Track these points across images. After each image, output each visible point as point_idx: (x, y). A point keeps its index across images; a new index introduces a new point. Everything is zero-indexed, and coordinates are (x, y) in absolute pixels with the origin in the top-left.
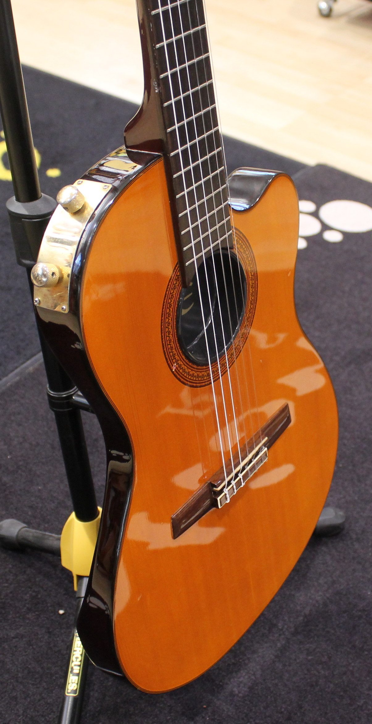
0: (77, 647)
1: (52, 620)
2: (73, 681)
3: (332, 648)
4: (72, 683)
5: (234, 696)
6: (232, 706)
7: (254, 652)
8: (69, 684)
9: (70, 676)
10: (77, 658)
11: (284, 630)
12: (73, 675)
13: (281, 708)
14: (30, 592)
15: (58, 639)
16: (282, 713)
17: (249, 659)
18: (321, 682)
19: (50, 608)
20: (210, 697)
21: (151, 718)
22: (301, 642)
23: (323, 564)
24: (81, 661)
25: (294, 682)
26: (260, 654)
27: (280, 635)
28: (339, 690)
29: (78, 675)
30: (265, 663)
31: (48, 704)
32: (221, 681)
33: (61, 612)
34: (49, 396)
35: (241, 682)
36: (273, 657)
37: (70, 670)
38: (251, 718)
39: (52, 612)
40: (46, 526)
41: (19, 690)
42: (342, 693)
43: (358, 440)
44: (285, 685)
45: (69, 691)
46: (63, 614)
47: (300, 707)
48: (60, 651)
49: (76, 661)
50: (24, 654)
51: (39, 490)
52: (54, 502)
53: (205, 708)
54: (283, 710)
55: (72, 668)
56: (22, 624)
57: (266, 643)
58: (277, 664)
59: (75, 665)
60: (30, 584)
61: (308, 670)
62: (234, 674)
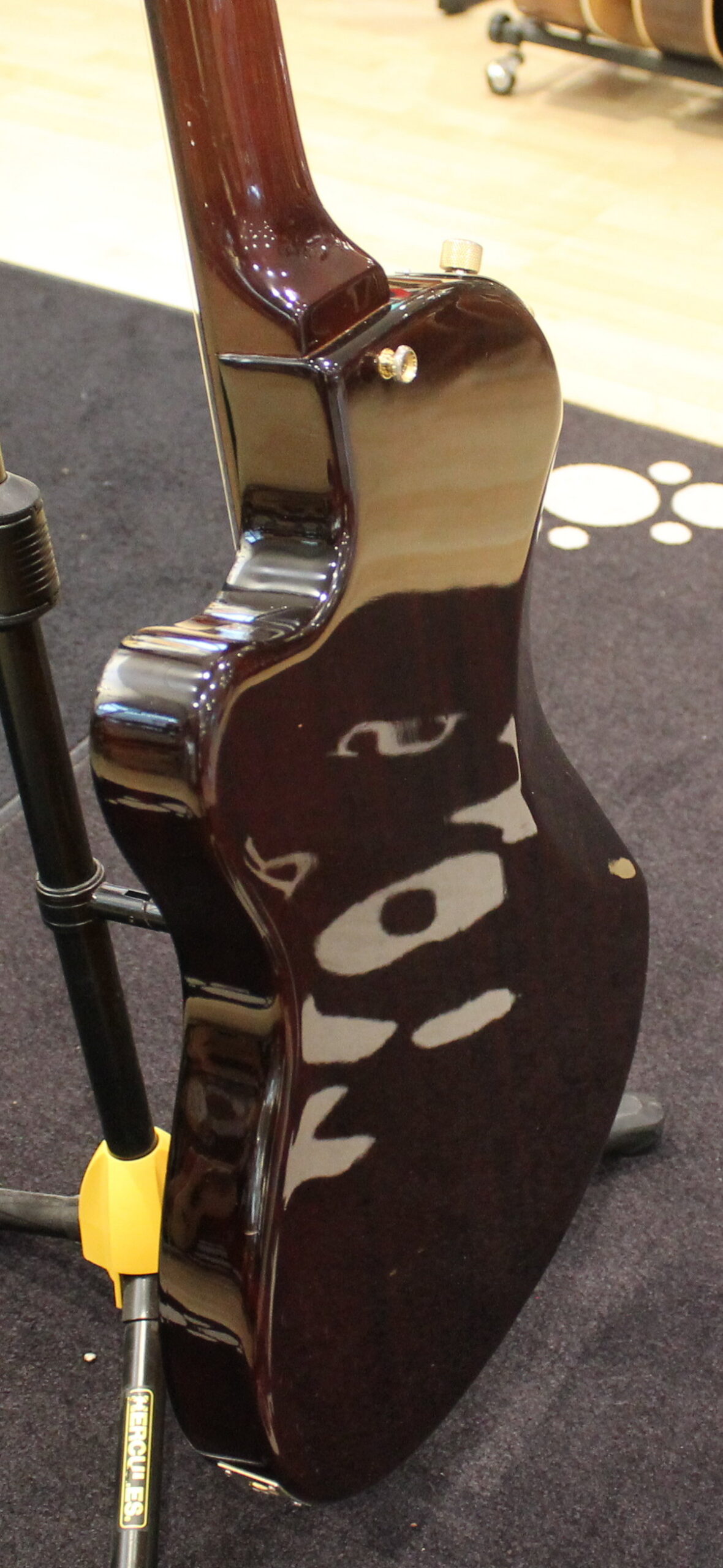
0: (136, 1425)
1: (72, 1375)
2: (134, 1498)
3: (664, 1379)
4: (133, 1501)
5: (473, 1497)
6: (471, 1518)
7: (505, 1402)
8: (125, 1503)
9: (125, 1487)
10: (137, 1448)
11: (562, 1351)
12: (132, 1486)
13: (574, 1511)
14: (19, 1322)
15: (89, 1414)
16: (575, 1522)
17: (494, 1418)
18: (651, 1449)
19: (64, 1351)
20: (424, 1504)
21: (304, 1559)
22: (600, 1374)
23: (626, 1208)
24: (146, 1455)
25: (595, 1457)
26: (516, 1406)
27: (553, 1363)
28: (689, 1463)
29: (142, 1483)
30: (530, 1423)
31: (84, 1551)
32: (442, 1470)
33: (89, 1357)
34: (42, 899)
35: (484, 1467)
36: (545, 1409)
37: (124, 1474)
38: (514, 1539)
39: (69, 1360)
40: (37, 1180)
41: (17, 1528)
42: (695, 1471)
43: (669, 950)
44: (578, 1466)
45: (127, 1519)
46: (94, 1361)
47: (614, 1507)
48: (96, 1437)
49: (137, 1455)
50: (20, 1451)
51: (15, 1109)
52: (48, 1131)
53: (414, 1528)
54: (578, 1516)
55: (129, 1471)
56: (9, 1390)
57: (527, 1381)
58: (554, 1423)
59: (135, 1464)
60: (16, 1305)
61: (619, 1429)
62: (467, 1453)
